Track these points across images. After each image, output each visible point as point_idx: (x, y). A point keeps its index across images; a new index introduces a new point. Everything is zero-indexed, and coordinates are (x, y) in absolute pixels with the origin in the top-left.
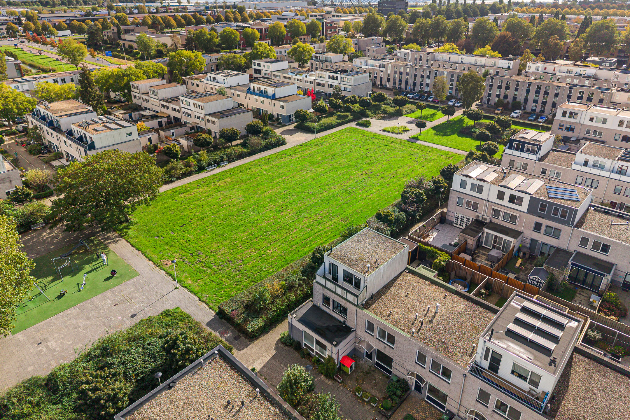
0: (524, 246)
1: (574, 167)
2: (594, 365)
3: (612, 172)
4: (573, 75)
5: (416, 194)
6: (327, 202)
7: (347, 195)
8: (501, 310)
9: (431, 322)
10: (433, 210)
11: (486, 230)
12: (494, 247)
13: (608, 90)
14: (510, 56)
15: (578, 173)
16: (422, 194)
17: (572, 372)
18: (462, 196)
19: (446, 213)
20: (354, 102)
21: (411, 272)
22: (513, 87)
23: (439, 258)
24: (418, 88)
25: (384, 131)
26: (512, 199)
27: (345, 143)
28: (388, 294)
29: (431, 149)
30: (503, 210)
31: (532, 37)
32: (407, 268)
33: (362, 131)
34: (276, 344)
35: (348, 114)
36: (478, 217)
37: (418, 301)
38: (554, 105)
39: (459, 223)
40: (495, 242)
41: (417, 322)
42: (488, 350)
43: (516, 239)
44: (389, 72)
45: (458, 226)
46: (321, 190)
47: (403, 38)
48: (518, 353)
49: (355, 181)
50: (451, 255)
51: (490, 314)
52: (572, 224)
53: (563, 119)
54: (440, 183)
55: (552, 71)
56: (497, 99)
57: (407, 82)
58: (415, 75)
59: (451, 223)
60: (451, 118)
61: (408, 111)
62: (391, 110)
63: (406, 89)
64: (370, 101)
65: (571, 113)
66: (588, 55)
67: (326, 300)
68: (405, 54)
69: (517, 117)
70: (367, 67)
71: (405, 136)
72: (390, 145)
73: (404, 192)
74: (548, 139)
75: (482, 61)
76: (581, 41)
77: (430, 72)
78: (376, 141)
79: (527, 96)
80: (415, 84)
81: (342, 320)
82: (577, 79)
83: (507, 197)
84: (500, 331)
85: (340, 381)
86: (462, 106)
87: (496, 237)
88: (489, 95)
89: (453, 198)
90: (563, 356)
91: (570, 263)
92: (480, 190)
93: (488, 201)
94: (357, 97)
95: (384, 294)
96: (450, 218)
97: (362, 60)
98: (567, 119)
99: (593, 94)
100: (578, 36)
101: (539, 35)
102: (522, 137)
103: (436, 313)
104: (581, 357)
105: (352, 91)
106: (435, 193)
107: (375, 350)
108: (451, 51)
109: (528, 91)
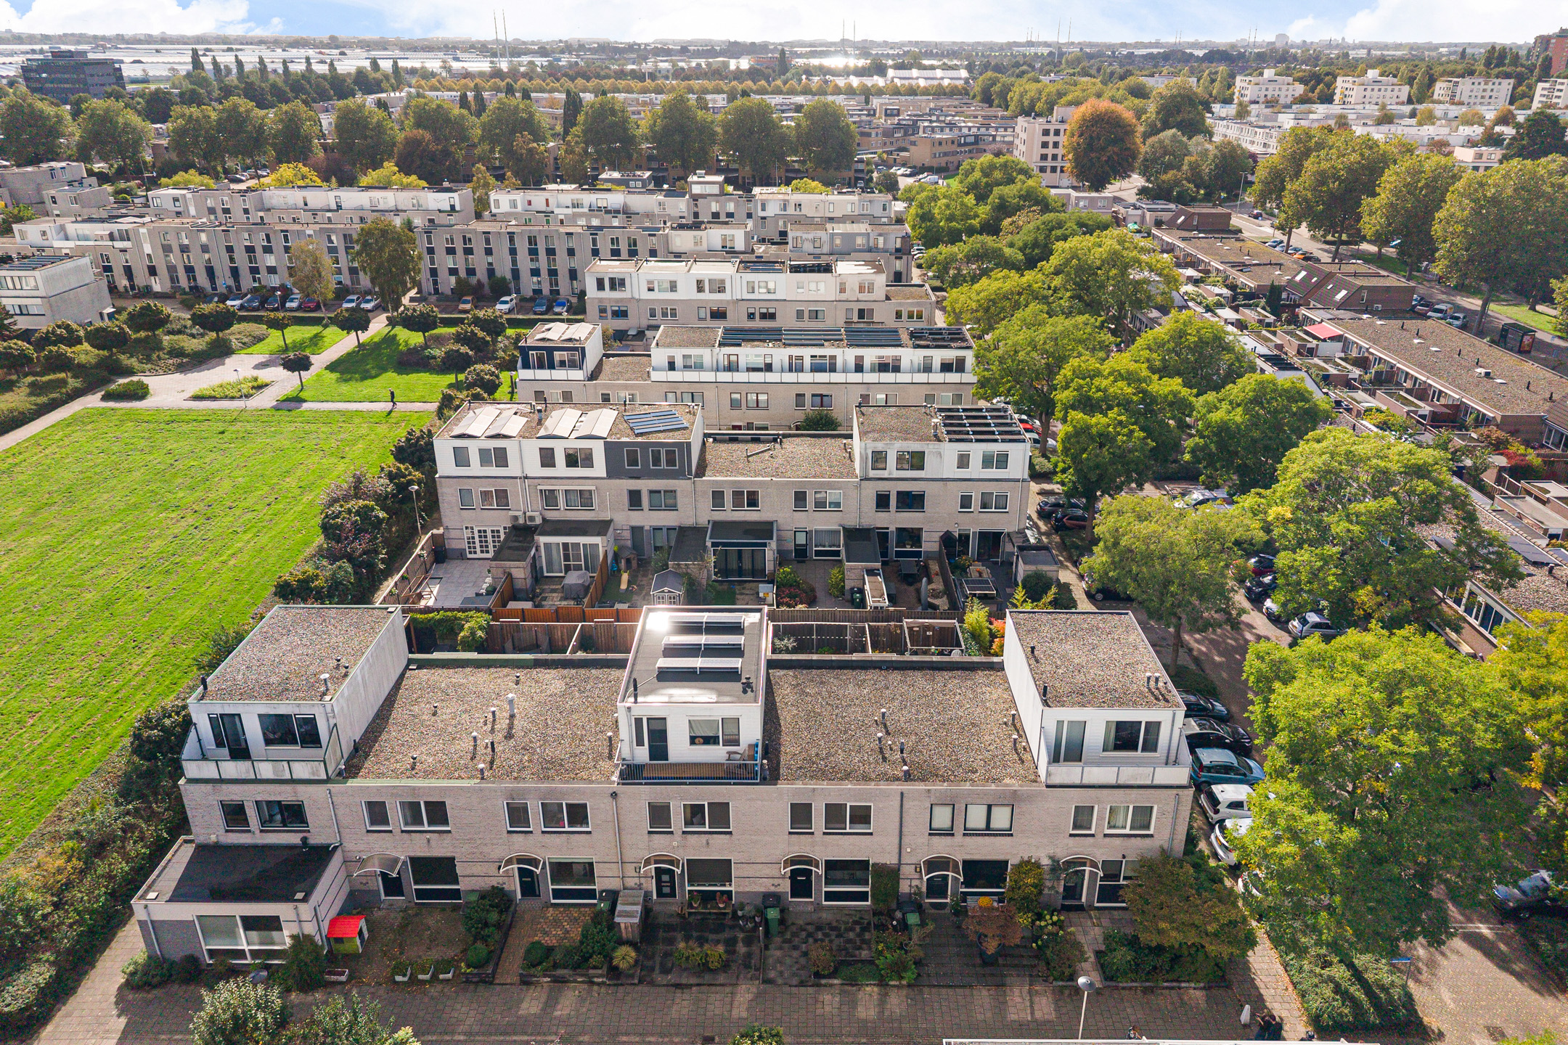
0: (621, 548)
1: (656, 376)
2: (803, 675)
3: (718, 370)
4: (586, 210)
5: (358, 514)
6: (107, 614)
7: (160, 578)
8: (631, 656)
9: (509, 736)
10: (407, 542)
11: (543, 540)
12: (568, 568)
13: (658, 229)
14: (446, 184)
15: (665, 388)
16: (372, 509)
17: (777, 699)
18: (466, 485)
19: (443, 535)
20: (73, 340)
21: (422, 665)
22: (479, 247)
23: (466, 626)
24: (247, 282)
25: (197, 398)
26: (572, 461)
27: (91, 453)
28: (391, 727)
29: (348, 416)
30: (560, 487)
31: (476, 140)
32: (410, 661)
33: (129, 413)
34: (117, 1003)
35: (63, 375)
36: (516, 518)
37: (465, 711)
38: (573, 274)
39: (478, 549)
40: (567, 558)
41: (481, 750)
42: (638, 721)
43: (605, 534)
44: (148, 249)
45: (479, 555)
46: (70, 590)
47: (145, 162)
48: (690, 699)
49: (170, 538)
50: (489, 611)
51: (615, 673)
52: (690, 473)
53: (602, 294)
54: (404, 476)
55: (543, 208)
56: (453, 279)
57: (210, 271)
58: (230, 249)
59: (461, 555)
60: (364, 337)
61: (245, 340)
62: (193, 344)
63: (214, 289)
64: (121, 328)
65: (612, 280)
66: (597, 170)
67: (234, 814)
68: (175, 200)
69: (510, 311)
70: (71, 244)
71: (265, 400)
72: (231, 428)
73: (327, 516)
74: (590, 333)
75: (387, 199)
76: (577, 143)
77: (267, 236)
78: (186, 427)
79: (514, 262)
80: (235, 272)
81: (294, 839)
82: (596, 217)
83: (560, 459)
84: (646, 678)
85: (343, 978)
86: (381, 308)
87: (566, 545)
88: (434, 272)
89: (448, 496)
90: (758, 670)
91: (709, 544)
92: (501, 458)
93: (526, 477)
94: (75, 326)
95: (381, 733)
96: (454, 545)
97: (44, 226)
98: (607, 294)
99: (635, 241)
100: (566, 132)
101: (490, 136)
102: (543, 339)
103: (512, 716)
104: (782, 672)
105: (48, 313)
106: (402, 502)
107: (404, 863)
108: (300, 183)
109: (513, 252)
